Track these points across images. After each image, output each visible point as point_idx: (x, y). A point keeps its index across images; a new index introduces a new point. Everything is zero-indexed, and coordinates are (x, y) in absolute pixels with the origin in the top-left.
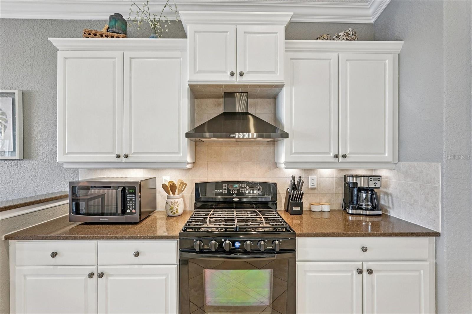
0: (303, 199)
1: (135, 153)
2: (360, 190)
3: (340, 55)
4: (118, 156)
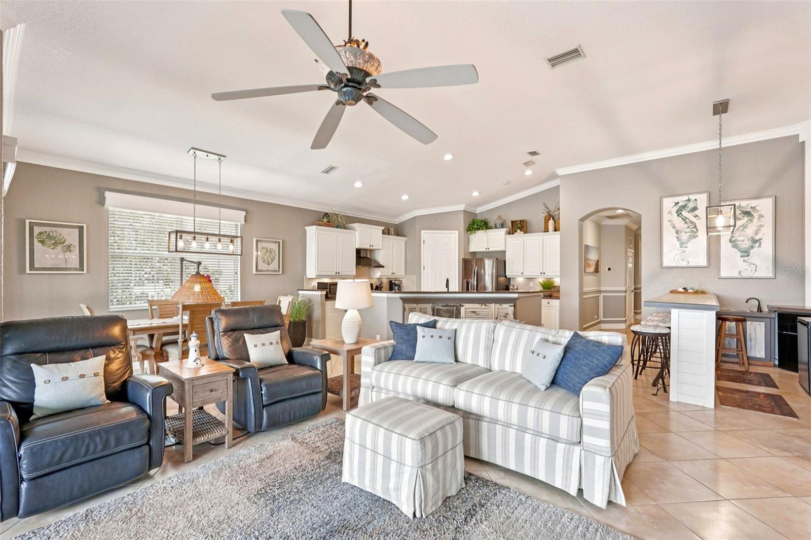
1: (341, 272)
3: (393, 240)
4: (336, 273)
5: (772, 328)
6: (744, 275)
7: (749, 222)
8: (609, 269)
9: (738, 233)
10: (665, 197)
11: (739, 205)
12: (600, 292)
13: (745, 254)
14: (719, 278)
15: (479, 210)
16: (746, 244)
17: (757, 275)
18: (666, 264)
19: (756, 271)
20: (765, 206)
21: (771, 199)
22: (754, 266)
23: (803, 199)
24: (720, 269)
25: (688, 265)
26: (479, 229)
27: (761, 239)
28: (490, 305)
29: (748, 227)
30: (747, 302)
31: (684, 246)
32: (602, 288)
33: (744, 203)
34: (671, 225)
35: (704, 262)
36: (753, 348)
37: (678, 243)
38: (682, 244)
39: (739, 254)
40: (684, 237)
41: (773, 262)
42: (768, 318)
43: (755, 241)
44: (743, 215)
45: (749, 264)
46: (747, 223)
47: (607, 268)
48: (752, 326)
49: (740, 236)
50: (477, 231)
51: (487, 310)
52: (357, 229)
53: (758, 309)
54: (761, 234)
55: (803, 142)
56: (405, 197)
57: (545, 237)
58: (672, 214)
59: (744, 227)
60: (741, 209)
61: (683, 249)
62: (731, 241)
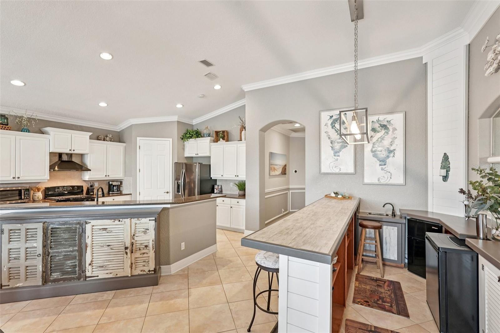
0: (94, 190)
1: (22, 176)
2: (114, 186)
3: (107, 145)
4: (14, 178)
5: (403, 233)
6: (383, 181)
7: (386, 134)
8: (296, 171)
9: (378, 144)
10: (323, 111)
11: (378, 120)
12: (288, 189)
13: (383, 163)
14: (363, 184)
15: (195, 122)
16: (383, 155)
17: (392, 181)
18: (324, 170)
19: (391, 178)
20: (397, 120)
21: (402, 114)
22: (390, 174)
23: (426, 114)
24: (364, 176)
25: (340, 172)
26: (191, 137)
27: (395, 150)
28: (126, 220)
29: (385, 139)
30: (384, 206)
31: (336, 155)
32: (290, 186)
33: (381, 118)
34: (327, 136)
35: (351, 170)
36: (388, 250)
37: (332, 152)
38: (336, 153)
39: (378, 163)
40: (337, 146)
41: (403, 171)
42: (401, 223)
43: (390, 152)
44: (381, 127)
45: (386, 172)
46: (384, 135)
47: (294, 171)
48: (387, 230)
49: (379, 146)
50: (189, 139)
51: (122, 226)
52: (50, 134)
53: (392, 214)
54: (395, 145)
55: (426, 63)
56: (103, 104)
57: (238, 145)
58: (327, 126)
59: (382, 138)
60: (380, 123)
61: (336, 157)
62: (372, 151)
